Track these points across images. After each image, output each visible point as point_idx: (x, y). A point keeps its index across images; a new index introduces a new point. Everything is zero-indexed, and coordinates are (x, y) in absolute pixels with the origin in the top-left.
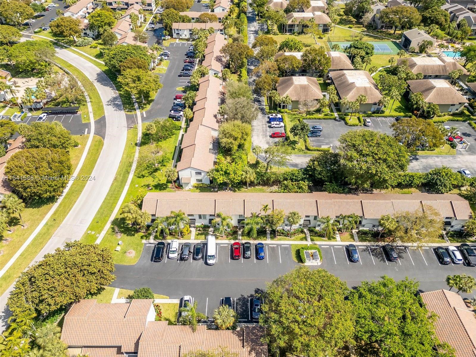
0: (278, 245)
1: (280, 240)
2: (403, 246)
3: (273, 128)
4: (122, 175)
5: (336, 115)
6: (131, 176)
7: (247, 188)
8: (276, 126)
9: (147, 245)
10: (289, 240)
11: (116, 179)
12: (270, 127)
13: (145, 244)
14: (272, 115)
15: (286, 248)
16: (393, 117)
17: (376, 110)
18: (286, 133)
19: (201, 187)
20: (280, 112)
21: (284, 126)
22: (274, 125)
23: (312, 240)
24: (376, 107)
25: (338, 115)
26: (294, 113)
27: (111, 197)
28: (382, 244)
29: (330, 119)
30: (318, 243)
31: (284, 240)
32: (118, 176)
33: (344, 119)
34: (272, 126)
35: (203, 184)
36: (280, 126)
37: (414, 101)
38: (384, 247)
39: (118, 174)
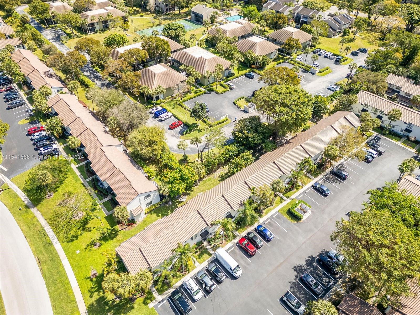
0: (271, 218)
1: (267, 213)
2: (340, 164)
3: (163, 121)
4: (44, 252)
5: (202, 89)
6: (58, 246)
7: (197, 185)
8: (166, 118)
9: (159, 306)
10: (273, 208)
11: (39, 261)
12: (161, 121)
13: (156, 307)
14: (153, 110)
15: (278, 217)
16: (242, 75)
17: (228, 74)
18: (179, 120)
19: (154, 209)
20: (157, 104)
21: (172, 115)
22: (164, 118)
23: (288, 197)
24: (228, 71)
25: (205, 88)
26: (169, 100)
27: (55, 285)
28: (328, 171)
29: (202, 94)
30: (293, 197)
31: (270, 210)
32: (41, 256)
33: (213, 90)
34: (163, 119)
35: (154, 205)
36: (169, 116)
37: (250, 58)
38: (332, 172)
39: (37, 253)
